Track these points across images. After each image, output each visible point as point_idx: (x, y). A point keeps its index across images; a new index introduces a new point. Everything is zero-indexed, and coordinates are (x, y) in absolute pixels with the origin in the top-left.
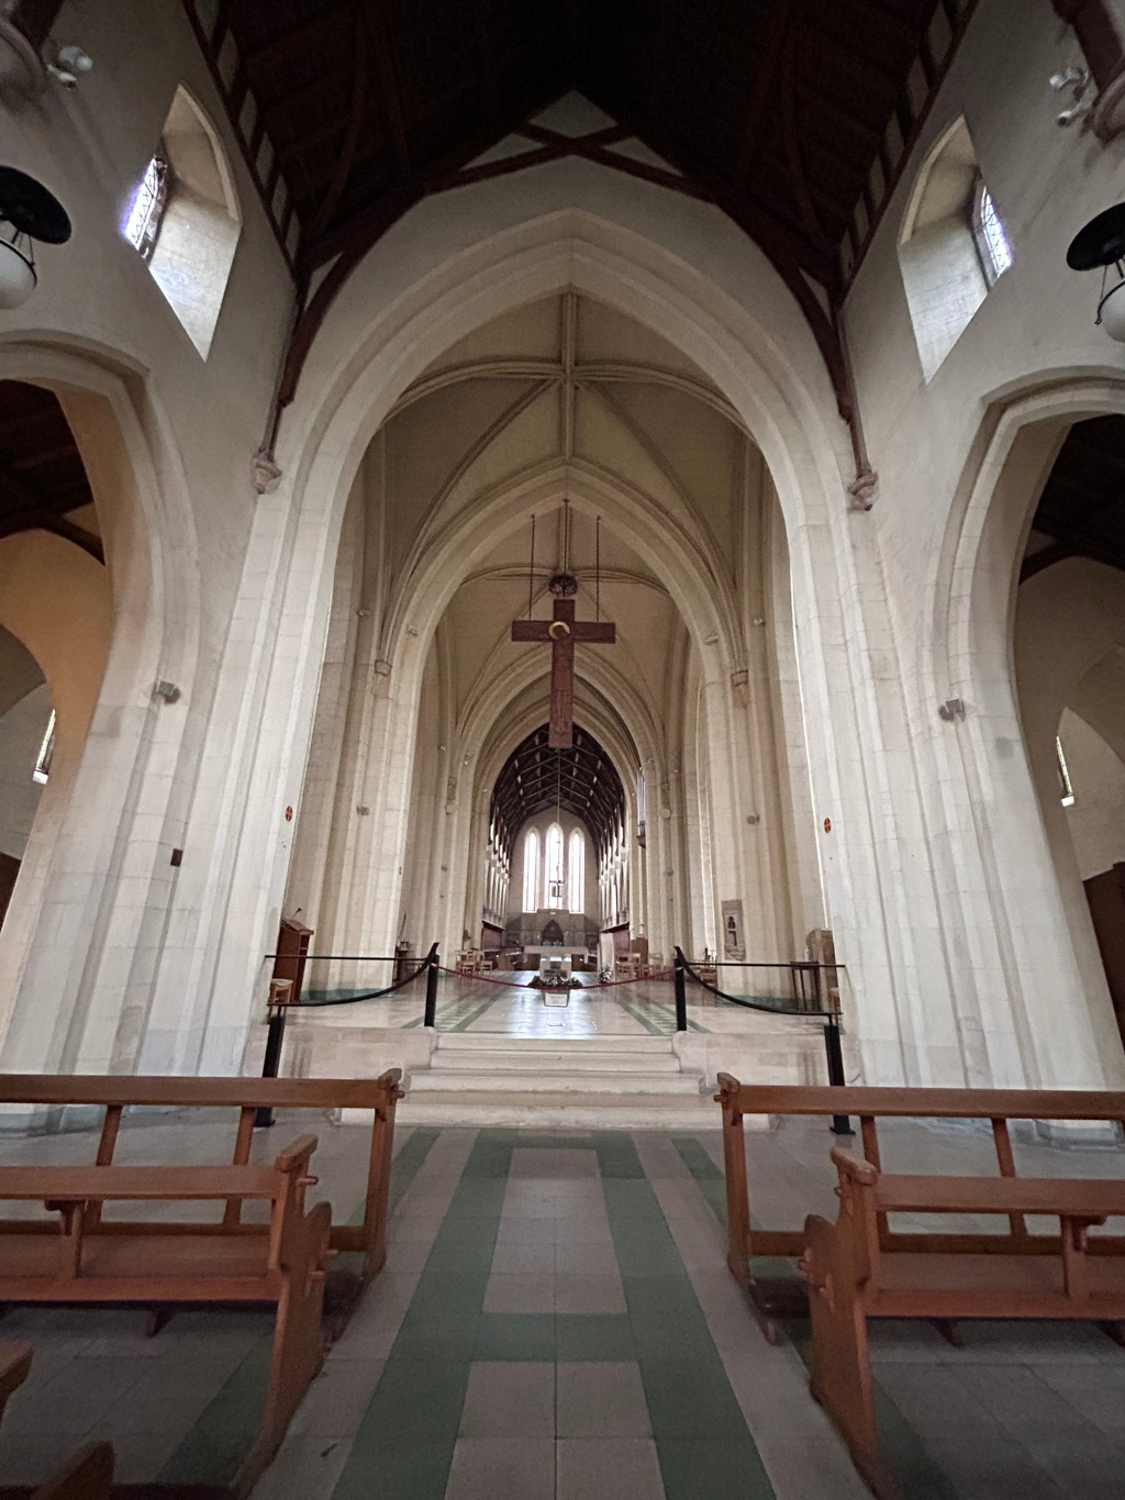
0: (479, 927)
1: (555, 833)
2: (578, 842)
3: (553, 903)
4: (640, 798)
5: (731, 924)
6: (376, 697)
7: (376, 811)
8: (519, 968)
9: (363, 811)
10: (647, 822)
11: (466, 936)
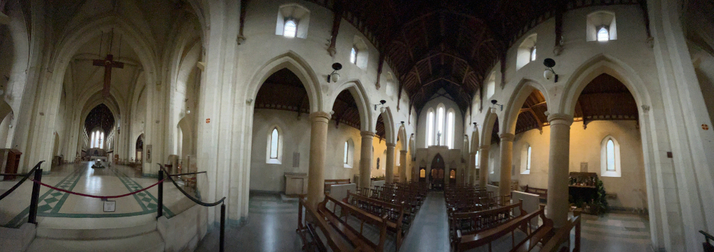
0: (81, 151)
1: (98, 132)
2: (103, 134)
3: (97, 146)
4: (119, 124)
5: (149, 152)
6: (48, 79)
7: (46, 114)
8: (89, 160)
9: (42, 114)
10: (121, 129)
11: (77, 153)
